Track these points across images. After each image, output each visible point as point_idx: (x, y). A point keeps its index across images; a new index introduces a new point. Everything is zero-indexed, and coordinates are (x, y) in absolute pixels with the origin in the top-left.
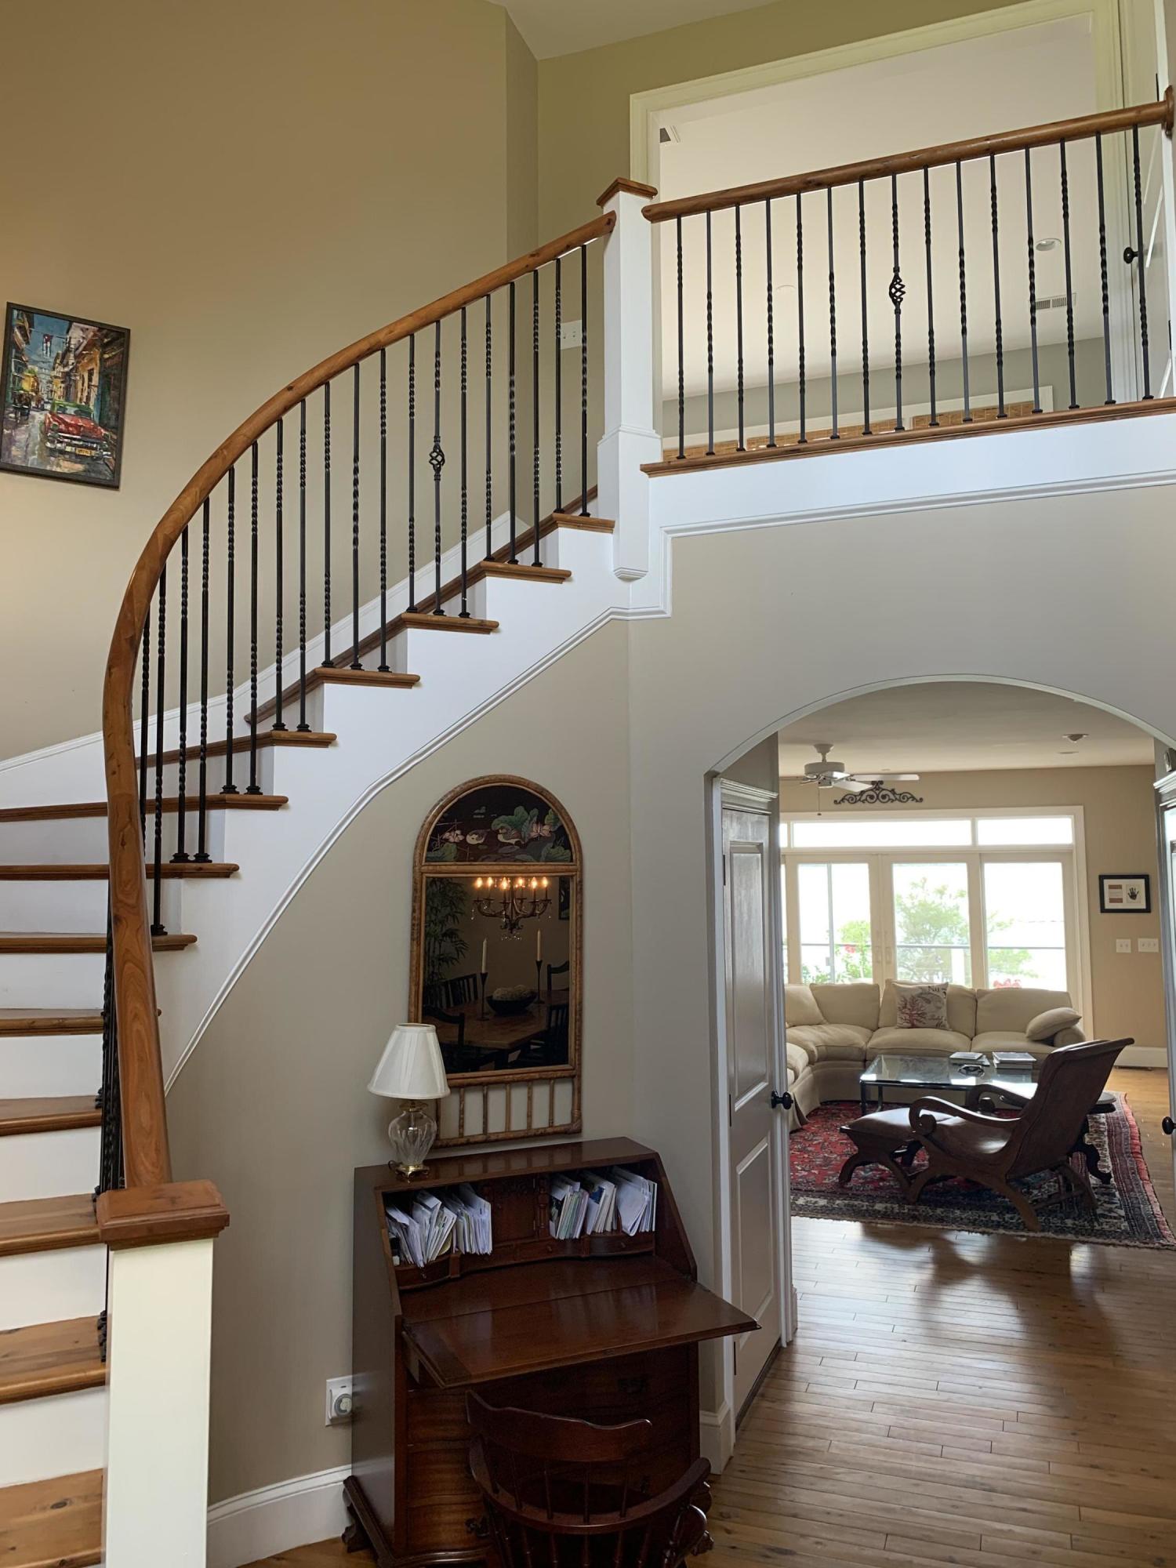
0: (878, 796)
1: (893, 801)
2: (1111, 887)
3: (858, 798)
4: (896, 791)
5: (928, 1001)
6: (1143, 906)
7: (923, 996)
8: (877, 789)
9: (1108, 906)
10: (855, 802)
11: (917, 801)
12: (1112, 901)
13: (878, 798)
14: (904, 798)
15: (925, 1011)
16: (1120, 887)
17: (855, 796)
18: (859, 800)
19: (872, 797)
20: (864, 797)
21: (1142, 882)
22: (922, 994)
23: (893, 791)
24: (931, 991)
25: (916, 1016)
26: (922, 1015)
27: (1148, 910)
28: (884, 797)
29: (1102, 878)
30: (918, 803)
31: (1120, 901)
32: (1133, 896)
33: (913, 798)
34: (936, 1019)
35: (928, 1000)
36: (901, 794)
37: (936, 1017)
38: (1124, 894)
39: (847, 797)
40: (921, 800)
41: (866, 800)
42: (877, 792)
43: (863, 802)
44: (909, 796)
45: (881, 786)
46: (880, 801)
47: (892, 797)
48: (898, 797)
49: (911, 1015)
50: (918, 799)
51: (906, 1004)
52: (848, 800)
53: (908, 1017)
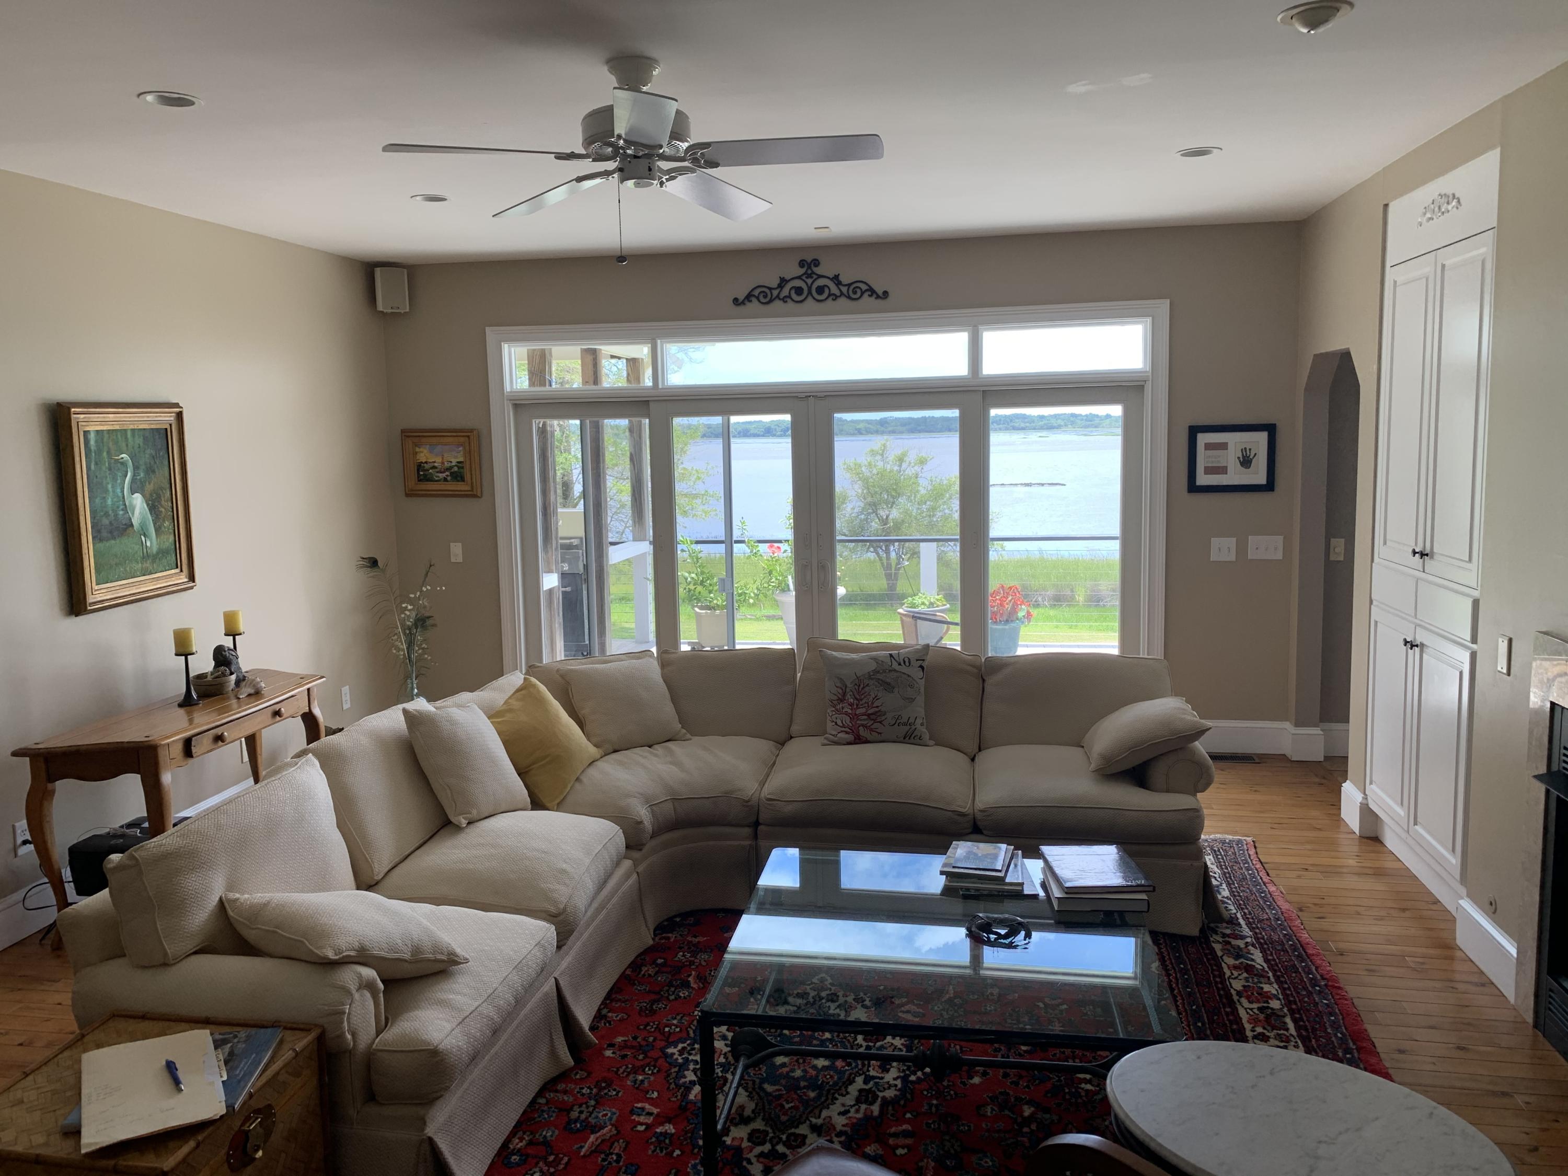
0: (810, 288)
1: (836, 298)
2: (1208, 446)
3: (775, 293)
4: (841, 278)
5: (888, 687)
6: (1262, 479)
7: (879, 676)
8: (809, 276)
9: (1203, 479)
10: (771, 301)
11: (878, 297)
12: (1209, 471)
13: (810, 293)
14: (855, 293)
15: (883, 709)
16: (1223, 446)
17: (770, 289)
18: (778, 297)
19: (799, 291)
20: (785, 292)
21: (1263, 437)
22: (876, 672)
23: (836, 279)
24: (895, 666)
25: (864, 720)
26: (876, 716)
27: (1269, 486)
28: (820, 290)
29: (1194, 431)
30: (879, 301)
31: (1223, 470)
32: (1246, 462)
33: (872, 292)
34: (905, 724)
35: (889, 684)
36: (849, 285)
37: (905, 720)
38: (1231, 458)
39: (756, 293)
40: (886, 293)
41: (789, 297)
42: (809, 281)
43: (784, 300)
44: (864, 287)
45: (815, 270)
46: (814, 298)
47: (834, 290)
48: (844, 289)
49: (854, 717)
50: (880, 293)
51: (844, 694)
52: (758, 298)
53: (848, 719)
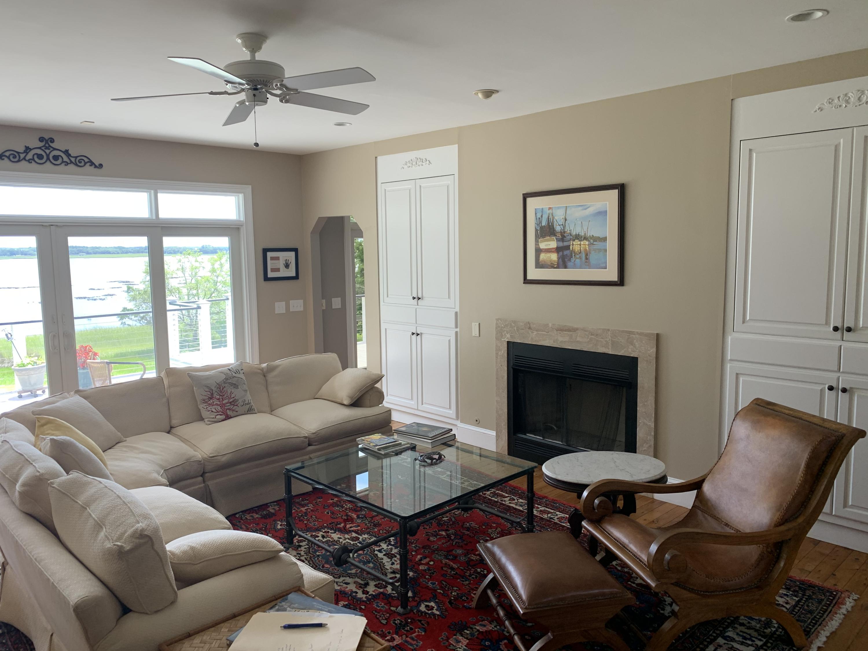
0: (48, 156)
1: (67, 164)
2: (272, 258)
3: (22, 156)
4: (70, 152)
5: (236, 386)
6: (293, 274)
7: (229, 381)
8: (47, 148)
9: (270, 275)
10: (19, 161)
11: (96, 167)
12: (273, 270)
13: (48, 159)
14: (80, 162)
15: (236, 398)
16: (277, 258)
17: (18, 153)
18: (24, 159)
19: (40, 157)
20: (30, 156)
21: (293, 254)
22: (226, 379)
23: (66, 152)
24: (234, 374)
25: (228, 406)
26: (234, 403)
27: (296, 277)
28: (56, 158)
29: (265, 251)
30: (96, 169)
31: (278, 270)
32: (287, 266)
33: (92, 163)
34: (248, 404)
35: (235, 384)
36: (76, 157)
37: (247, 402)
38: (281, 264)
39: (7, 154)
40: (101, 166)
41: (33, 159)
42: (48, 151)
43: (29, 161)
44: (86, 160)
45: (51, 144)
46: (51, 162)
47: (66, 159)
48: (73, 160)
49: (222, 406)
50: (97, 164)
51: (212, 394)
52: (9, 158)
53: (219, 408)
